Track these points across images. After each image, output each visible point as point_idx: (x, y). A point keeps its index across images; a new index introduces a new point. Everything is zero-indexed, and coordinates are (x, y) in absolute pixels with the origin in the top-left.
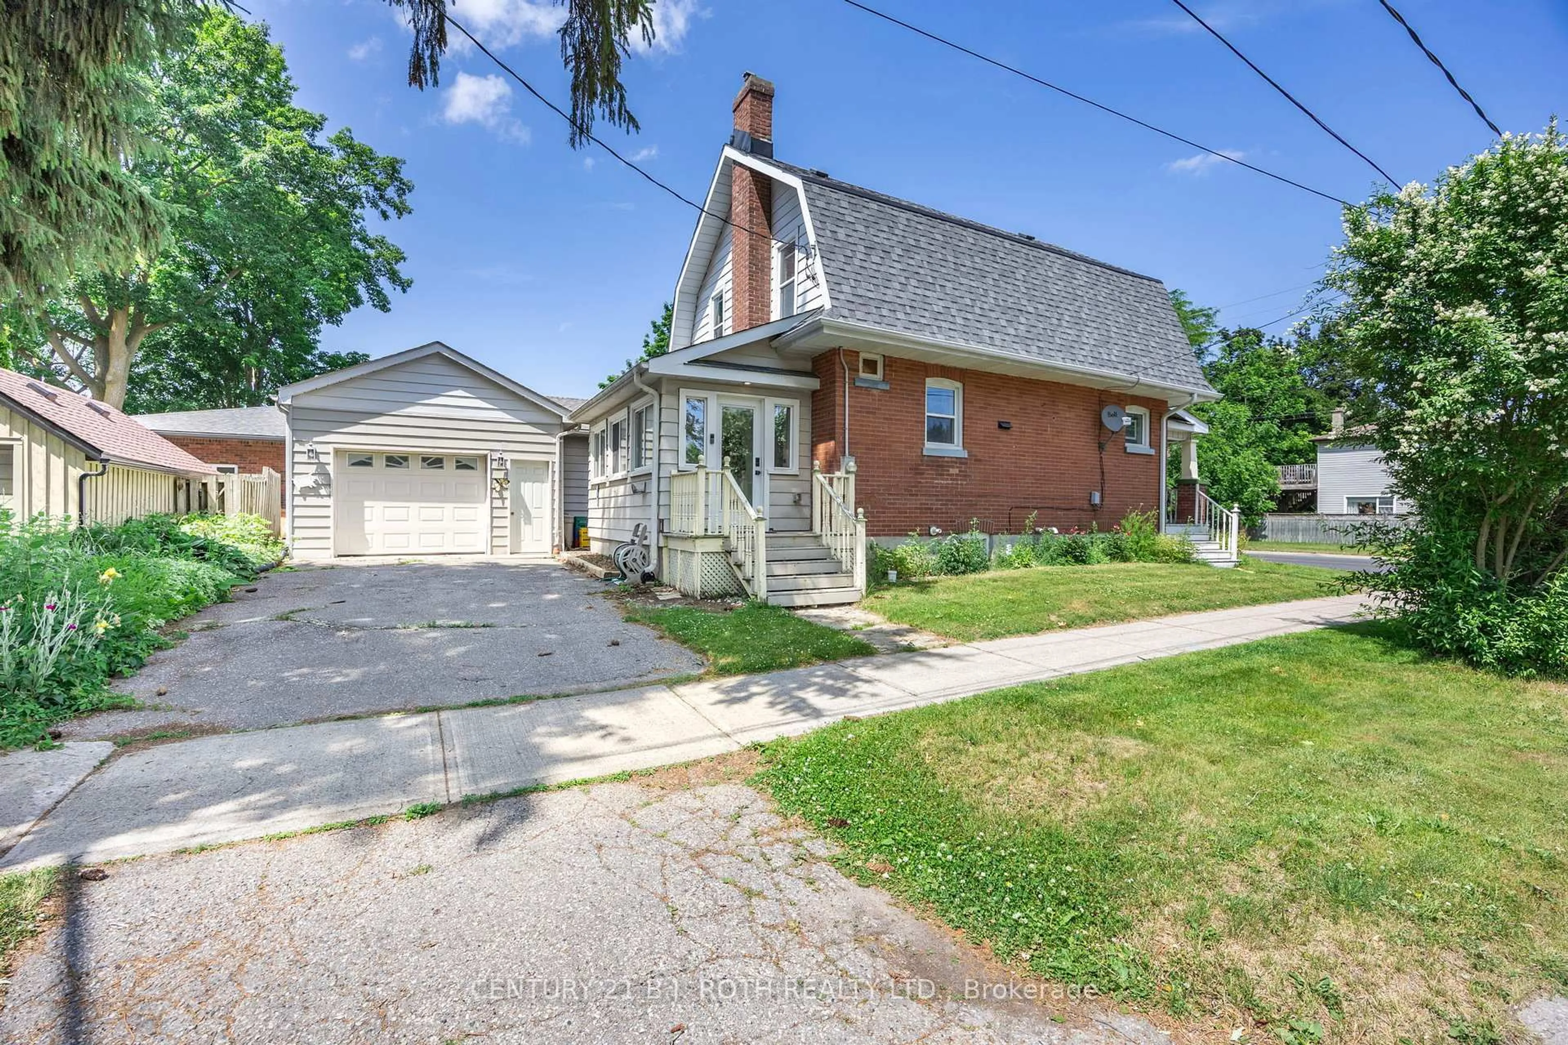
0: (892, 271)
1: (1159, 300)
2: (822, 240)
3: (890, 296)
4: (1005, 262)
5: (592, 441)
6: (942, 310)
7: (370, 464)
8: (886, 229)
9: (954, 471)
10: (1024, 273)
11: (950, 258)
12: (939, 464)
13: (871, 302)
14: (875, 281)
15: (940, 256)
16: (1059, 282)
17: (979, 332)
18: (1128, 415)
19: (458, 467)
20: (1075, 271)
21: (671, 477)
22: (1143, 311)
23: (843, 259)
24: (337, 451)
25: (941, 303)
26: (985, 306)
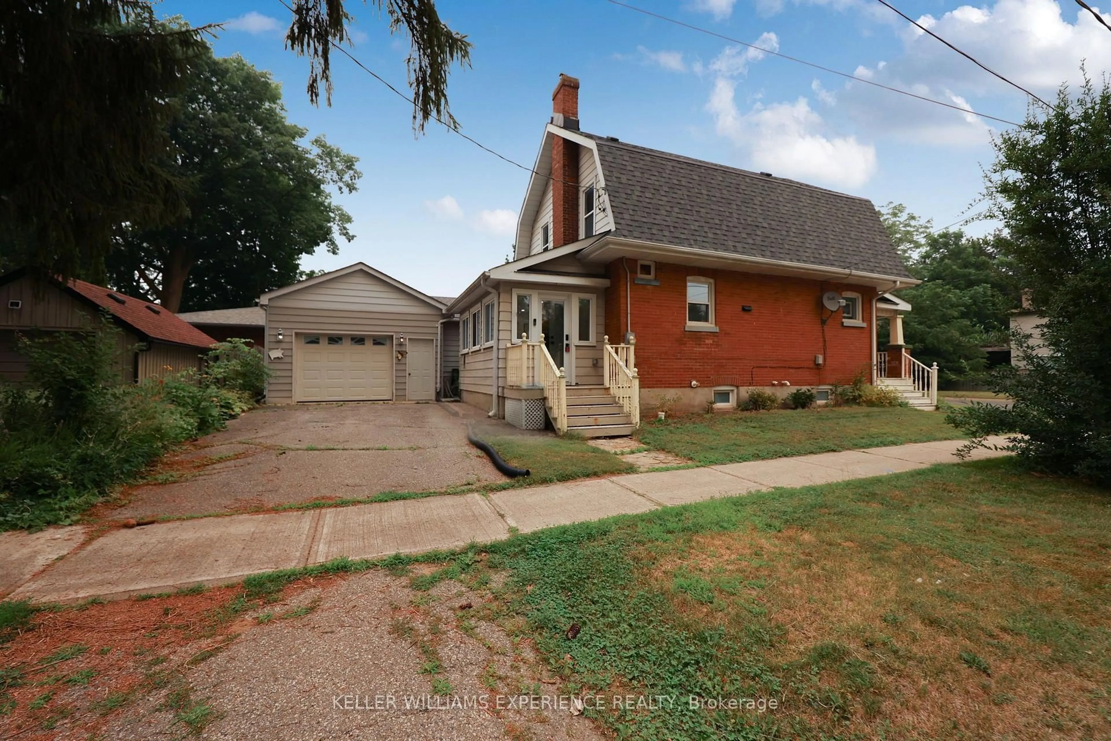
0: (660, 203)
1: (868, 214)
2: (609, 183)
3: (659, 220)
4: (746, 192)
5: (461, 324)
6: (697, 228)
7: (318, 343)
8: (657, 174)
9: (709, 342)
10: (761, 199)
11: (704, 192)
12: (697, 336)
13: (645, 225)
14: (647, 210)
15: (697, 191)
16: (788, 205)
17: (725, 243)
18: (844, 298)
19: (374, 344)
20: (801, 196)
21: (507, 349)
22: (855, 222)
23: (625, 196)
24: (297, 334)
25: (697, 224)
26: (730, 224)
